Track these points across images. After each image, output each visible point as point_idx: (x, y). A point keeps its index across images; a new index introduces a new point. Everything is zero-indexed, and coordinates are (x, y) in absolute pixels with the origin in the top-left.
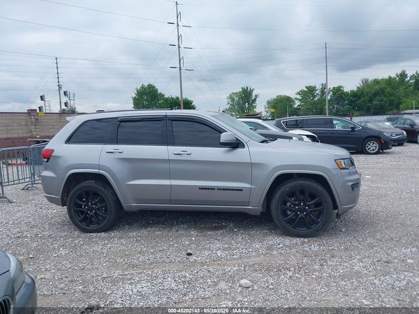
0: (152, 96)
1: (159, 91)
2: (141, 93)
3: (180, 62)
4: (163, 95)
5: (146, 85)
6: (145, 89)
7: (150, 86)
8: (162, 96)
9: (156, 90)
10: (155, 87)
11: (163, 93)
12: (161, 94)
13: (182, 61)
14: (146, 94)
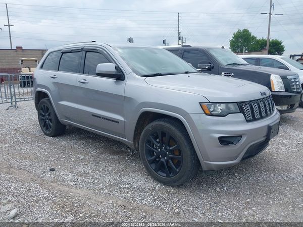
0: (245, 38)
1: (252, 35)
2: (237, 37)
3: (271, 8)
4: (256, 38)
5: (242, 30)
6: (240, 33)
7: (246, 31)
8: (254, 38)
9: (250, 34)
10: (249, 31)
11: (255, 36)
12: (253, 36)
13: (272, 8)
14: (241, 38)
